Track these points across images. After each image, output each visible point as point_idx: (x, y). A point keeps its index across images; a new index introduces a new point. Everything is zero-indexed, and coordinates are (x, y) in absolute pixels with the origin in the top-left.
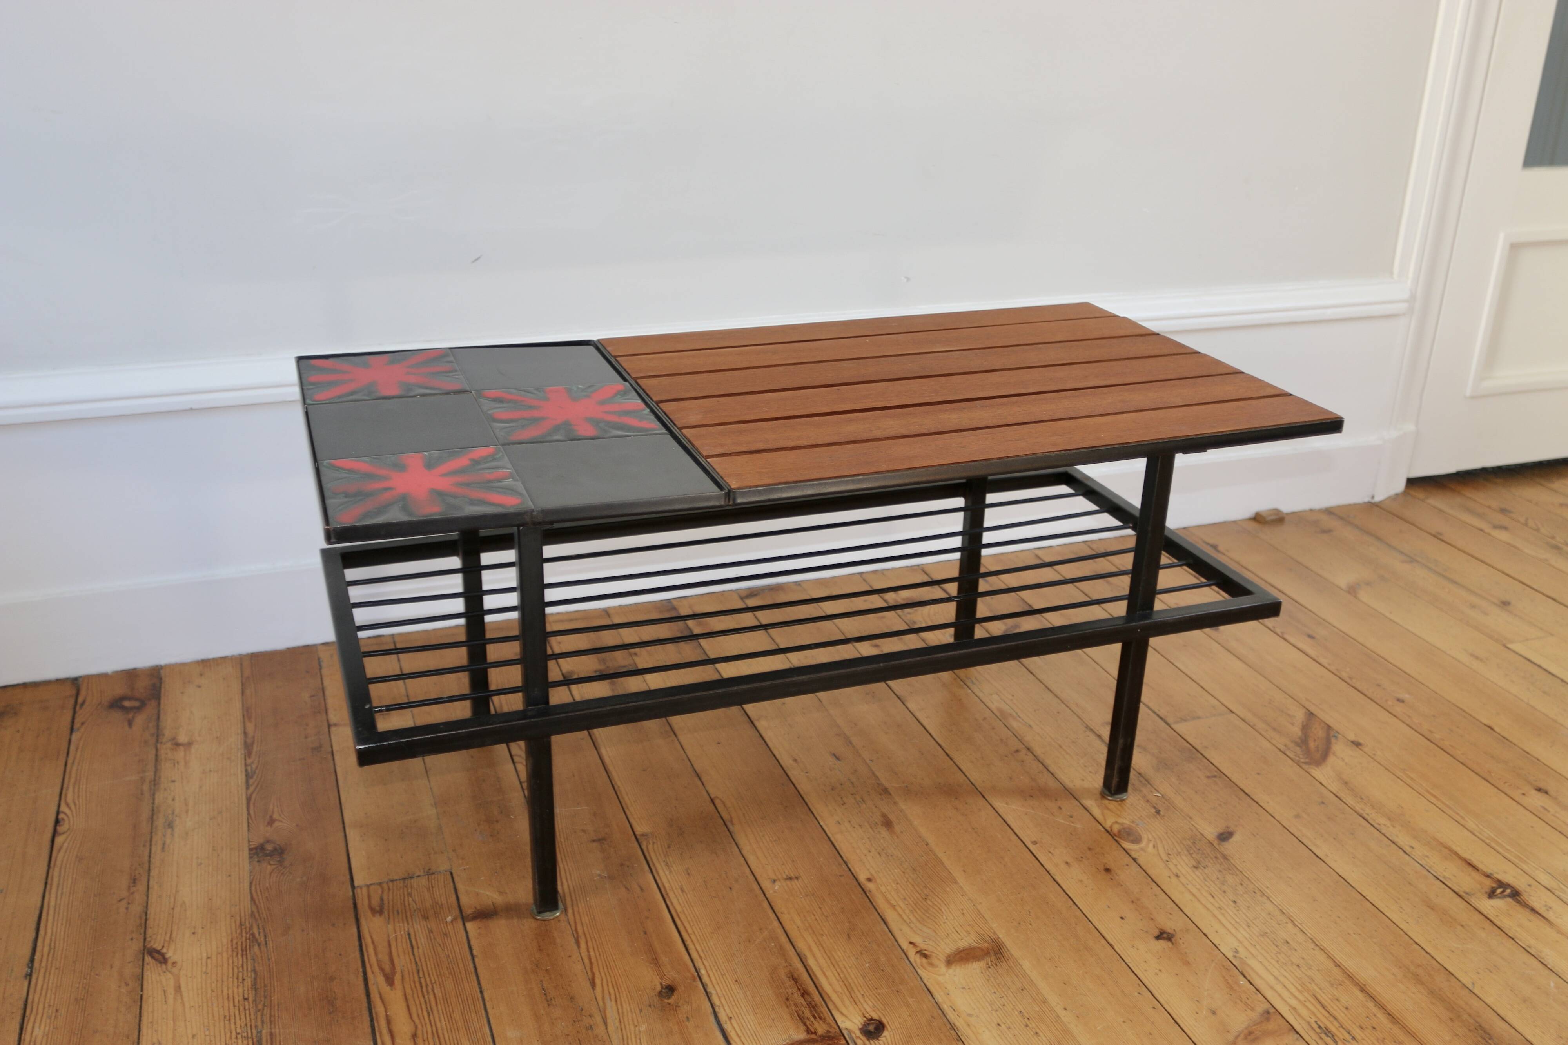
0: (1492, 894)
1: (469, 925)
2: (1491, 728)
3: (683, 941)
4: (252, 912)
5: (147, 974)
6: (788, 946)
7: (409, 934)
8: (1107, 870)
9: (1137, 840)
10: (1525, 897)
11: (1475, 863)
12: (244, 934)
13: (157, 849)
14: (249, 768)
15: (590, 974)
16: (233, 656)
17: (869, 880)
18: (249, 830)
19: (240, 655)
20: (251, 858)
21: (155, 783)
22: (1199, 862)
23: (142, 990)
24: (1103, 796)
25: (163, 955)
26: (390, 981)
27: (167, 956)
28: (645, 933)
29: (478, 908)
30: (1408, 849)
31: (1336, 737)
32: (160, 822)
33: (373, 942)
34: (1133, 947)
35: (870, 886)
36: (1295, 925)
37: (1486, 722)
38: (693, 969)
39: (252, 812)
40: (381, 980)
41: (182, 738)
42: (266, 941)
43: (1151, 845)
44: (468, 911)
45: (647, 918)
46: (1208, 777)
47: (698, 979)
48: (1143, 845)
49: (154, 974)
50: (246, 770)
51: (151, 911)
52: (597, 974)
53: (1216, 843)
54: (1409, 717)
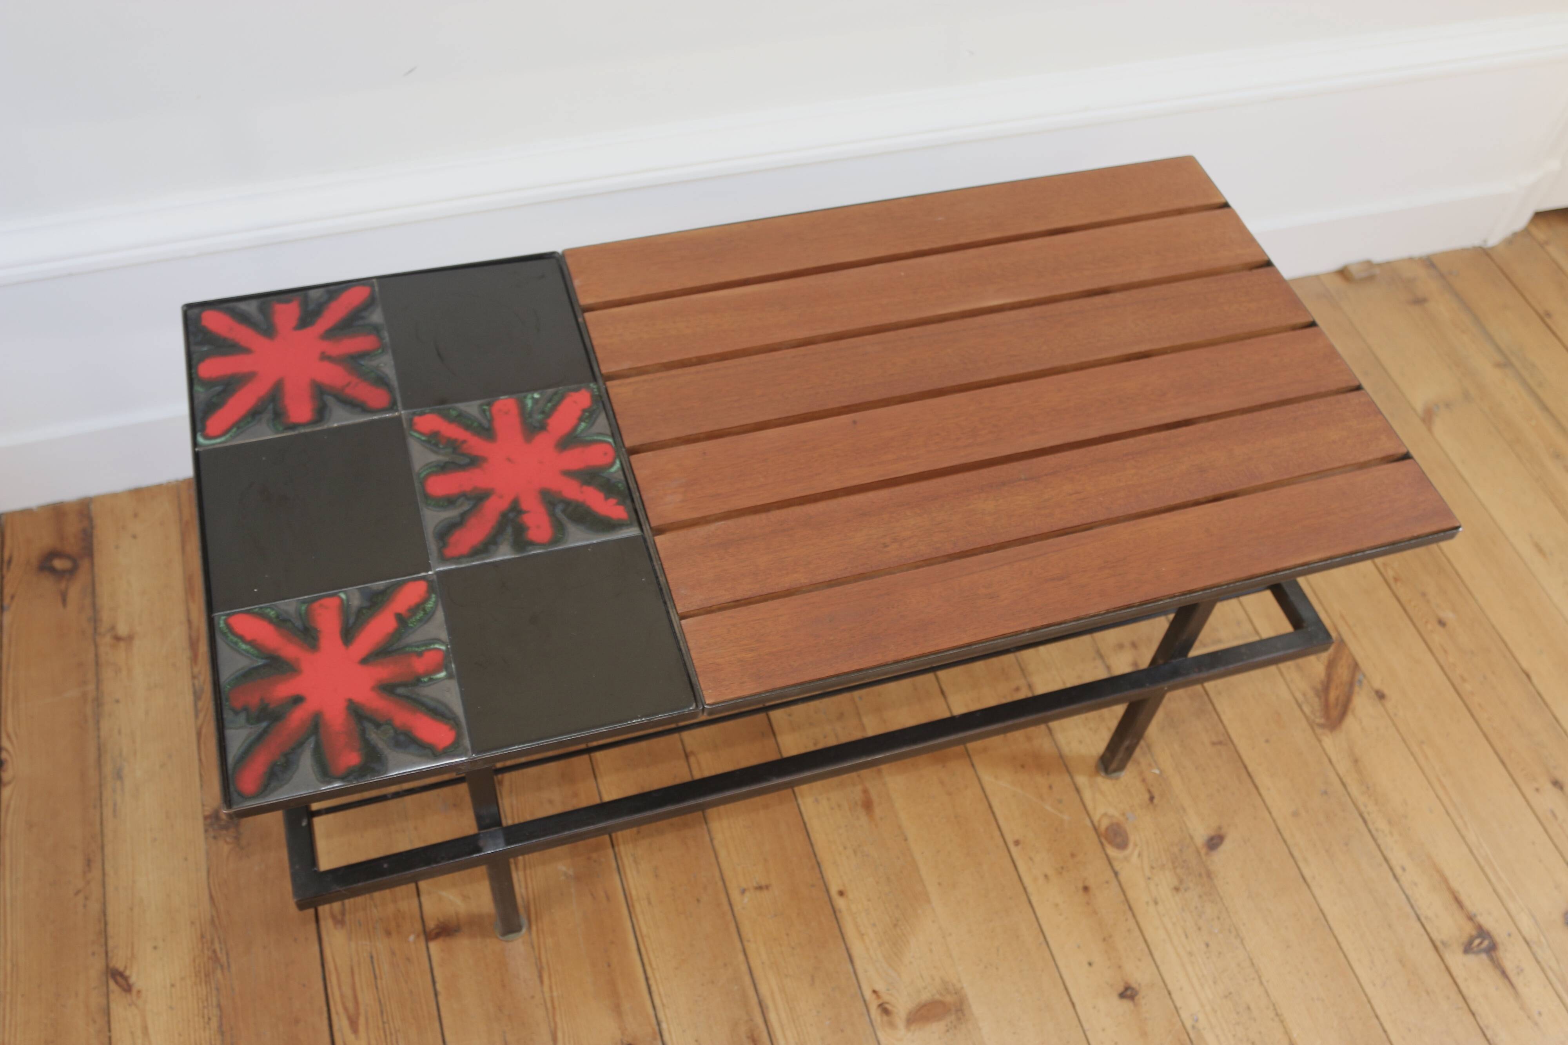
0: (1468, 949)
1: (433, 945)
2: (1528, 676)
3: (647, 979)
4: (212, 917)
5: (113, 1006)
6: (751, 992)
7: (372, 957)
8: (1086, 889)
9: (1122, 845)
10: (1501, 953)
11: (1463, 898)
12: (206, 952)
13: (108, 811)
14: (196, 682)
15: (552, 1025)
16: (169, 483)
17: (841, 893)
18: (202, 786)
19: (177, 481)
20: (206, 831)
21: (98, 702)
22: (1181, 881)
23: (110, 1031)
24: (1097, 772)
25: (126, 979)
26: (355, 1028)
27: (133, 980)
28: (609, 965)
29: (442, 920)
30: (1398, 871)
31: (1360, 682)
32: (108, 769)
33: (336, 969)
34: (1094, 1007)
35: (840, 903)
36: (1261, 983)
37: (1525, 665)
38: (654, 1021)
39: (203, 758)
40: (345, 1023)
41: (122, 629)
42: (228, 963)
43: (1136, 853)
44: (431, 925)
45: (612, 942)
46: (1214, 744)
47: (658, 1037)
48: (1127, 852)
49: (120, 1009)
50: (194, 685)
51: (110, 910)
52: (559, 1025)
53: (1203, 851)
54: (1445, 652)
